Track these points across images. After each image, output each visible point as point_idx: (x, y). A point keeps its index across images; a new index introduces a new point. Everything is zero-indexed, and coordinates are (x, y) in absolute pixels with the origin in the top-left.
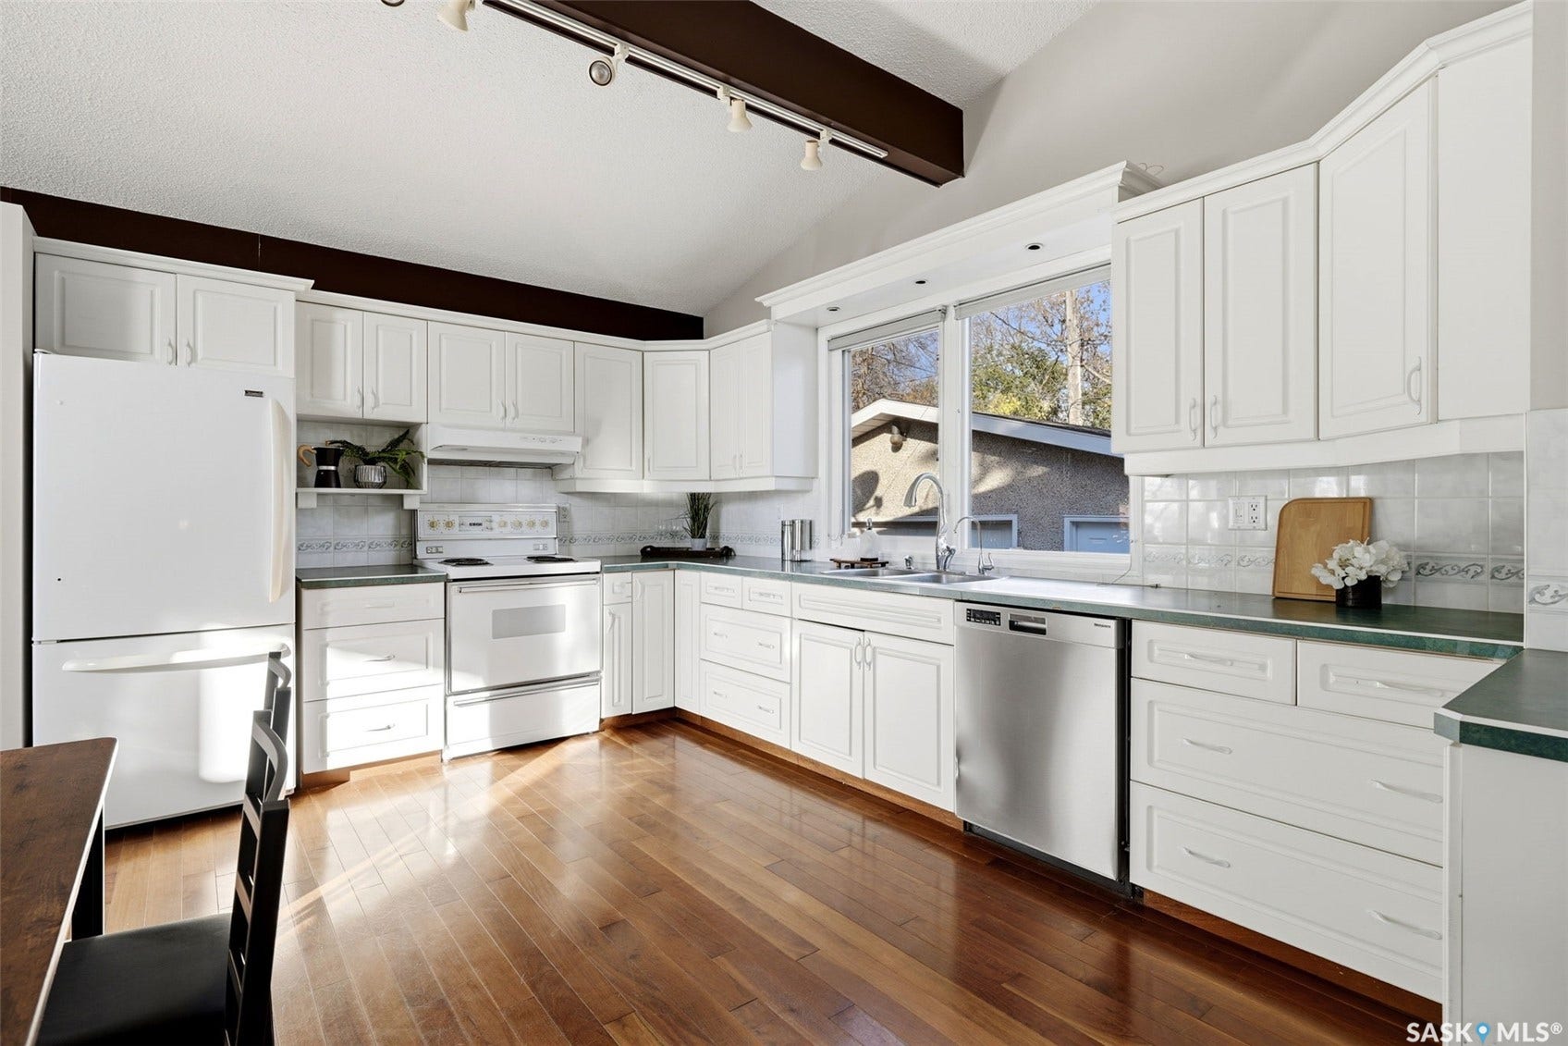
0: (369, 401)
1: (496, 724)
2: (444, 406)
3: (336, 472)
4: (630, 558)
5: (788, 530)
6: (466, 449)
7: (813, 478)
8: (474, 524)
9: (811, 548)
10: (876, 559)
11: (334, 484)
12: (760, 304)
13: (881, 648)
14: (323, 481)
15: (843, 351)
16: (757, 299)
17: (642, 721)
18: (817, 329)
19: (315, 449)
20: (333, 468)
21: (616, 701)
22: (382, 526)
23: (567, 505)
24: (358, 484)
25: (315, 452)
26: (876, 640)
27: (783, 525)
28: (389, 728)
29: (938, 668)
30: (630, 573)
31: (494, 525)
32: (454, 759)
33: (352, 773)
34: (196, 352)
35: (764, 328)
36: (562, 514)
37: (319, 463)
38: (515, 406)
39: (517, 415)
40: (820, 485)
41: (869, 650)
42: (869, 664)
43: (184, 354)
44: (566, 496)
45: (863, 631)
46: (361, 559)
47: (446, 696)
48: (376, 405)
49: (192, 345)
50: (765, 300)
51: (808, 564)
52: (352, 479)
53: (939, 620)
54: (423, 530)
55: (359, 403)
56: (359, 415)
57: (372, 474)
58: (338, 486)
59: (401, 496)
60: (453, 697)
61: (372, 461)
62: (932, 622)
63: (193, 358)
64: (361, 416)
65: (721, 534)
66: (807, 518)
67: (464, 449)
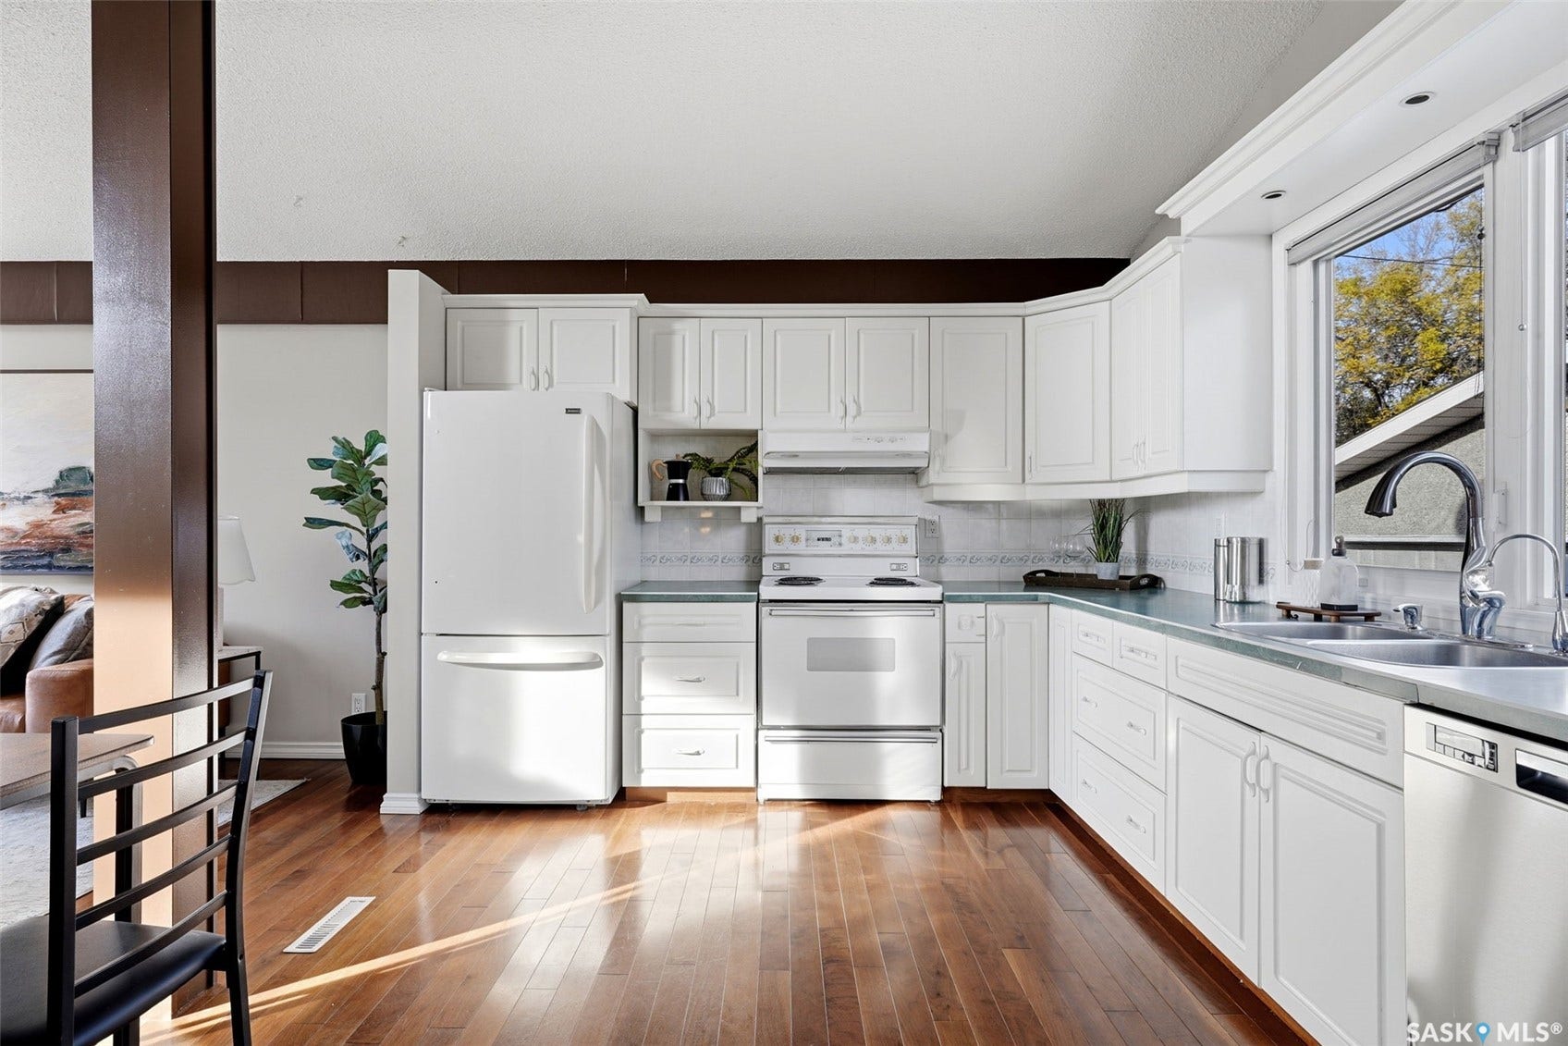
0: (706, 410)
1: (810, 770)
2: (778, 410)
3: (684, 485)
4: (1011, 584)
5: (1223, 552)
6: (797, 456)
7: (1265, 471)
8: (823, 539)
9: (1261, 581)
10: (1355, 608)
11: (682, 497)
12: (1164, 216)
13: (1287, 769)
14: (673, 494)
15: (1316, 263)
16: (1158, 211)
17: (1006, 799)
18: (1271, 236)
19: (666, 463)
20: (681, 481)
21: (964, 766)
22: (732, 541)
23: (936, 518)
24: (704, 497)
25: (665, 465)
26: (1278, 751)
27: (1217, 545)
28: (698, 753)
29: (1380, 829)
30: (983, 605)
31: (844, 540)
32: (769, 800)
33: (668, 793)
34: (552, 378)
35: (1169, 250)
36: (928, 529)
37: (670, 478)
38: (857, 402)
39: (859, 413)
40: (1275, 483)
41: (1266, 766)
42: (1267, 792)
43: (544, 381)
44: (934, 506)
45: (1261, 731)
46: (716, 574)
47: (757, 730)
48: (712, 414)
49: (549, 371)
50: (1170, 208)
51: (1256, 607)
52: (699, 492)
53: (1380, 736)
54: (769, 546)
55: (696, 414)
56: (696, 426)
57: (717, 486)
58: (686, 499)
59: (739, 508)
60: (766, 731)
61: (718, 472)
62: (1366, 737)
63: (551, 384)
64: (698, 427)
65: (1149, 557)
66: (1253, 534)
67: (794, 456)
